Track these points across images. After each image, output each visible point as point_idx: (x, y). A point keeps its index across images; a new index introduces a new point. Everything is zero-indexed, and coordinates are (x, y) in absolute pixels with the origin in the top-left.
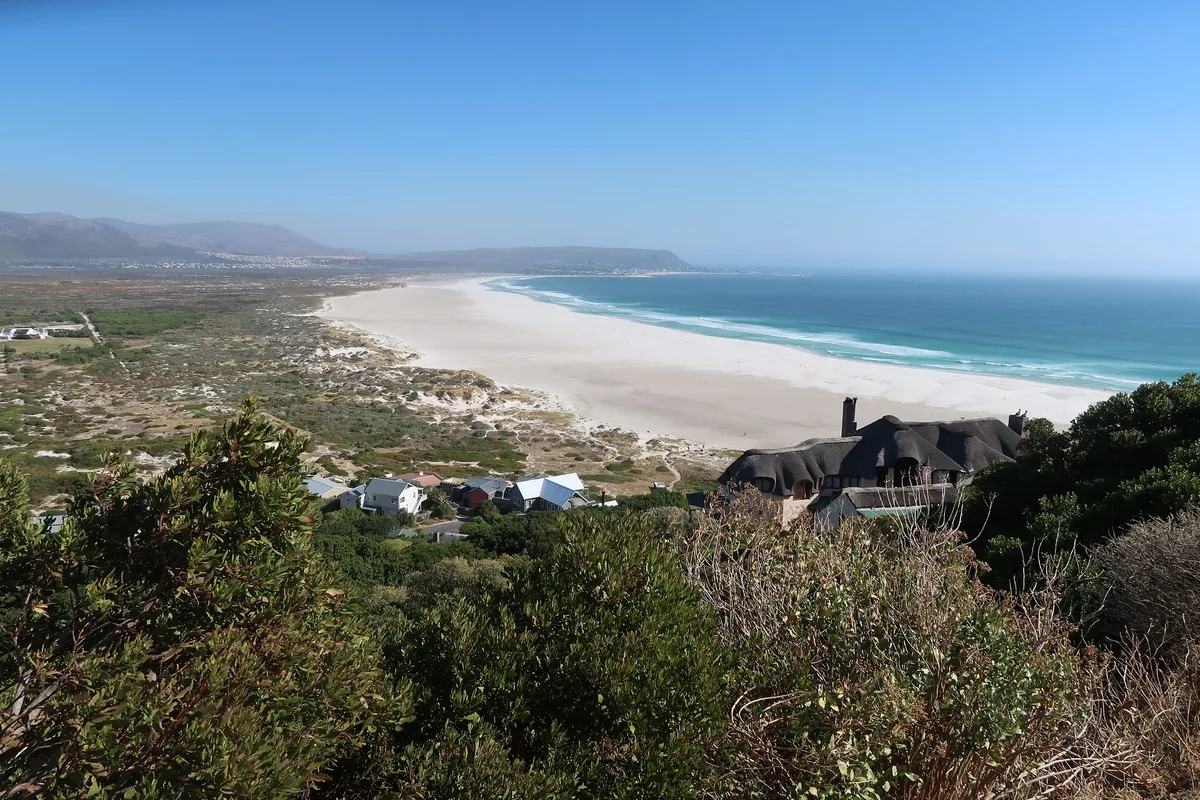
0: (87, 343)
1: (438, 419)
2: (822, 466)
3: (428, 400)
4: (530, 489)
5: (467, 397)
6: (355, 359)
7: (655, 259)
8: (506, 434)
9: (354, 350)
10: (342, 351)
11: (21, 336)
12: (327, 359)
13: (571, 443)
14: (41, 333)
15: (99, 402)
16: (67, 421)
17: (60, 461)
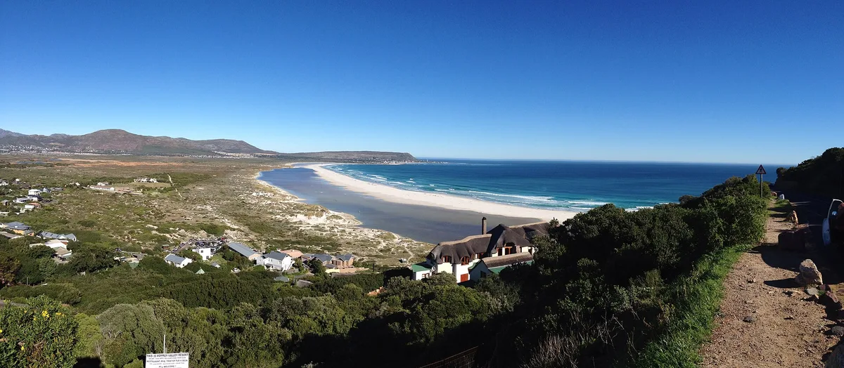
0: (168, 185)
1: (304, 226)
6: (268, 198)
7: (402, 157)
8: (333, 234)
9: (269, 194)
10: (264, 194)
11: (149, 180)
12: (257, 197)
14: (154, 180)
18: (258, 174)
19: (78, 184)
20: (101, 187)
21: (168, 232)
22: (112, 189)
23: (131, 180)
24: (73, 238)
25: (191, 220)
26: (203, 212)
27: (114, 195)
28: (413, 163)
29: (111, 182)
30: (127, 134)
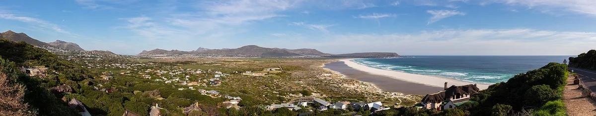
0: (280, 72)
1: (348, 89)
2: (442, 96)
3: (346, 85)
4: (371, 105)
5: (354, 85)
6: (330, 76)
7: (392, 55)
8: (363, 93)
9: (330, 74)
10: (327, 75)
11: (271, 70)
12: (324, 76)
13: (377, 95)
14: (273, 69)
15: (283, 83)
16: (278, 87)
17: (277, 94)
18: (323, 65)
19: (237, 72)
20: (248, 73)
21: (285, 95)
22: (253, 74)
23: (262, 70)
24: (239, 98)
25: (294, 88)
26: (299, 84)
27: (255, 77)
28: (398, 57)
29: (253, 71)
30: (258, 47)
